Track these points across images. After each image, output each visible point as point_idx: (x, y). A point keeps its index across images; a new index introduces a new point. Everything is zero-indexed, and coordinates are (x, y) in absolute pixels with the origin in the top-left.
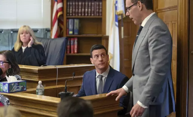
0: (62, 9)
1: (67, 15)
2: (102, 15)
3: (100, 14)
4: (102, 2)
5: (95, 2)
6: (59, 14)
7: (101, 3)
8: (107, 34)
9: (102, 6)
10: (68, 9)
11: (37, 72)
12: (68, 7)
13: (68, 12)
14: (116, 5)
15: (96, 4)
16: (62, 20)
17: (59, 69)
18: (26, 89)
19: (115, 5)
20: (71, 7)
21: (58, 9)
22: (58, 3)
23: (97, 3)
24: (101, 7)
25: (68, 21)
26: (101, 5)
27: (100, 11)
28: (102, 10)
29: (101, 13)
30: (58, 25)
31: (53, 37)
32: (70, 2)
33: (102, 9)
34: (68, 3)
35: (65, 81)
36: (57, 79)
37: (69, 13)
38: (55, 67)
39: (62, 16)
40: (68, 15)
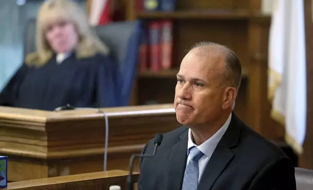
11: (44, 129)
17: (112, 119)
18: (7, 182)
35: (129, 157)
36: (106, 150)
38: (100, 112)
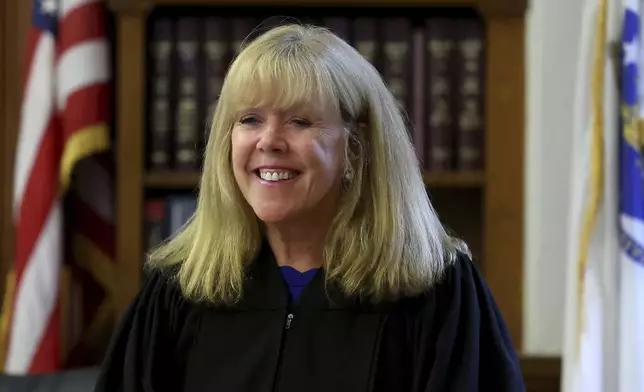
0: (99, 102)
1: (148, 165)
2: (479, 164)
3: (467, 153)
4: (482, 34)
5: (419, 38)
6: (75, 148)
7: (471, 48)
8: (534, 343)
9: (482, 76)
10: (161, 106)
12: (162, 86)
13: (161, 127)
14: (632, 52)
15: (427, 54)
16: (104, 209)
19: (618, 53)
20: (188, 86)
21: (62, 103)
22: (60, 48)
23: (438, 47)
24: (470, 86)
25: (156, 214)
26: (471, 67)
27: (467, 121)
28: (482, 110)
29: (479, 138)
30: (69, 256)
31: (18, 362)
32: (175, 41)
33: (481, 99)
34: (164, 49)
37: (172, 146)
39: (102, 162)
40: (159, 157)
